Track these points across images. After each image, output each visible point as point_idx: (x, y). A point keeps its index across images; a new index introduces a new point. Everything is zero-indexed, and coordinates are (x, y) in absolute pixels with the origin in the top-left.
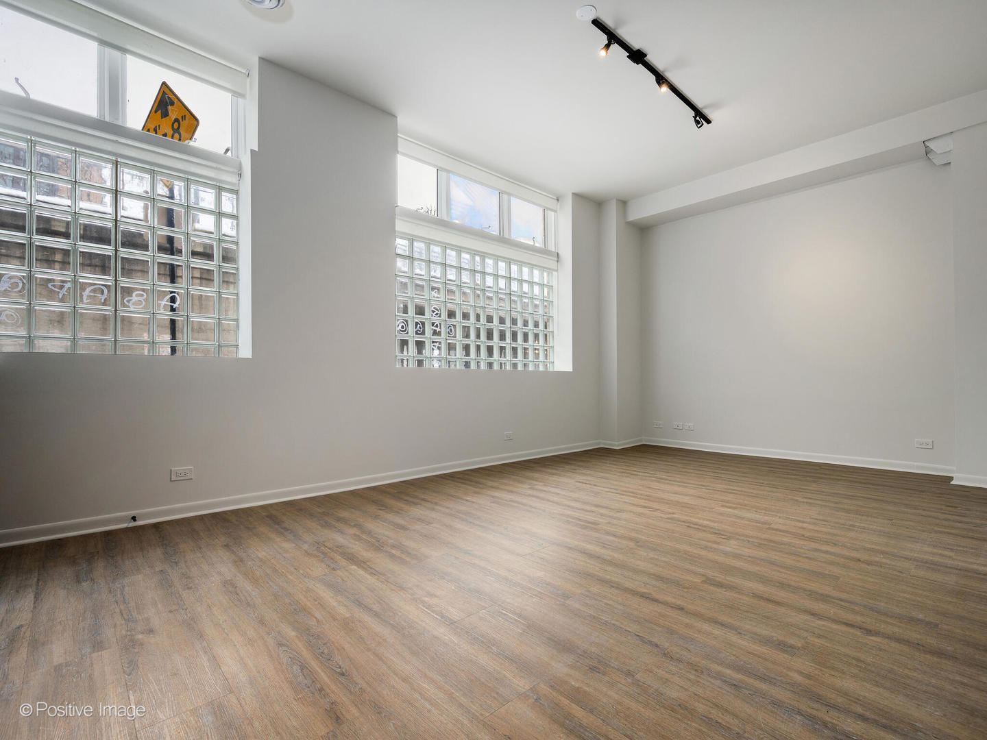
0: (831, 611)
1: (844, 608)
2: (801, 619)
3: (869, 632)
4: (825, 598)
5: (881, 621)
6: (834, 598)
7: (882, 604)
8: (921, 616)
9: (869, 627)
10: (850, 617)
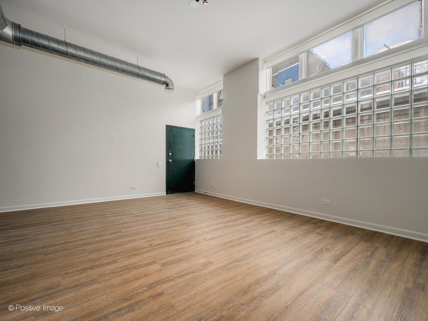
0: (79, 243)
1: (77, 245)
2: (85, 237)
3: (65, 243)
4: (85, 245)
5: (63, 247)
6: (82, 246)
7: (66, 253)
8: (51, 255)
9: (66, 244)
10: (72, 244)
